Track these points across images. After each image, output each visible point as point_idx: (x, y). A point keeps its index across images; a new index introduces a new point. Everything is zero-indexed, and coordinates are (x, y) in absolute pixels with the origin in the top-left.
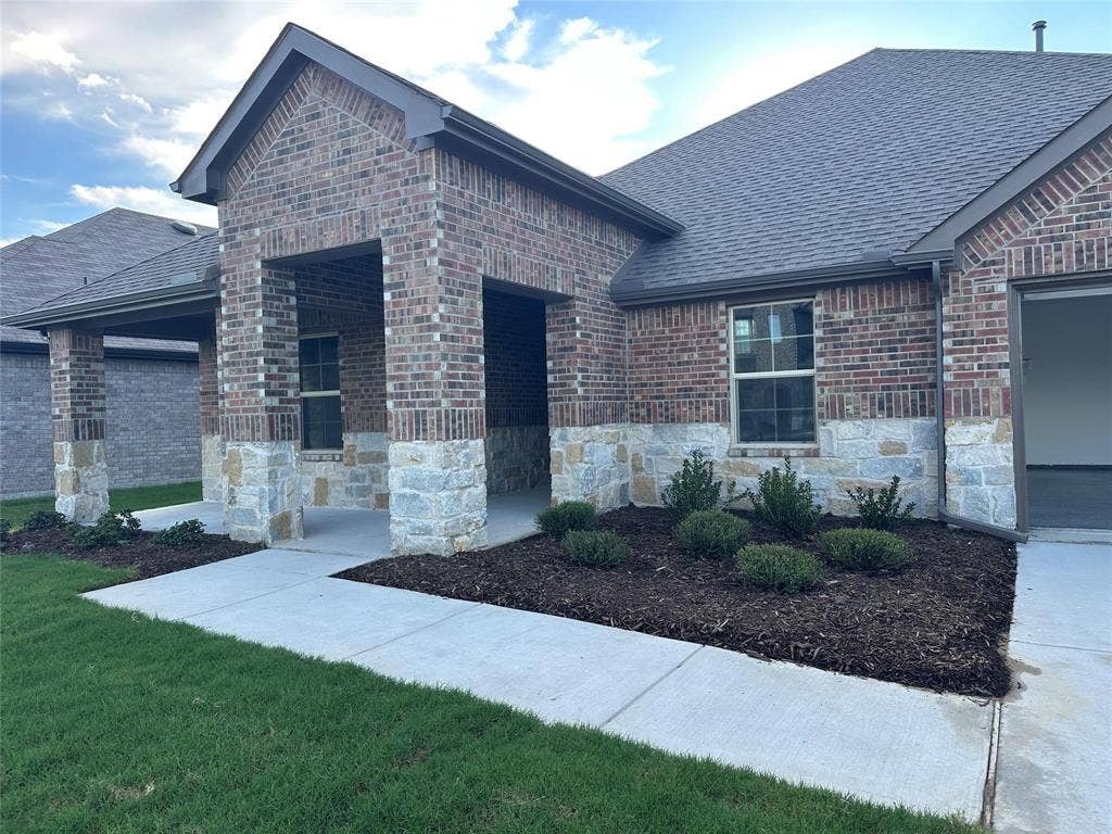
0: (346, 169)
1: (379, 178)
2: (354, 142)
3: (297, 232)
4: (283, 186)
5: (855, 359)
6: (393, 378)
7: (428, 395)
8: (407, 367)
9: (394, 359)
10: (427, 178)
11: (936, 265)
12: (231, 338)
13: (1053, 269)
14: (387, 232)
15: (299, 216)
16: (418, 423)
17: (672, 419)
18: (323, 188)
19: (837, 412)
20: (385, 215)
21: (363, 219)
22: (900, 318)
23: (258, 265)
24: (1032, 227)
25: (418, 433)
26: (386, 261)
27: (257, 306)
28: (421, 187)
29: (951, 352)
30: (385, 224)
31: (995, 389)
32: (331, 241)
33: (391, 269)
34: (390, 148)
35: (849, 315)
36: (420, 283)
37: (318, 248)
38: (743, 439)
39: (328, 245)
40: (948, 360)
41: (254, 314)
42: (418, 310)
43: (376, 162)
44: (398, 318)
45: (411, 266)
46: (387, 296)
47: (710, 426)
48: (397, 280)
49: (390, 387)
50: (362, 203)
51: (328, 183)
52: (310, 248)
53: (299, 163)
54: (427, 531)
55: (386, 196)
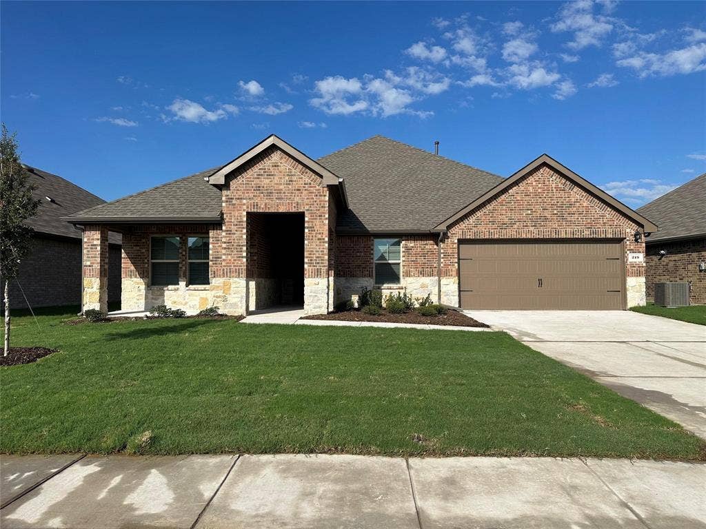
0: (290, 187)
1: (305, 192)
2: (294, 178)
3: (266, 204)
4: (259, 187)
5: (414, 259)
6: (307, 257)
7: (322, 263)
8: (314, 254)
9: (308, 251)
10: (325, 196)
11: (442, 233)
12: (228, 239)
13: (468, 237)
14: (308, 210)
15: (267, 199)
16: (318, 272)
17: (353, 276)
18: (279, 191)
19: (408, 274)
20: (307, 204)
21: (298, 204)
22: (427, 247)
23: (245, 213)
24: (464, 225)
25: (318, 275)
26: (306, 219)
27: (244, 228)
28: (323, 198)
29: (443, 258)
30: (307, 207)
31: (454, 269)
32: (282, 209)
33: (308, 222)
34: (310, 184)
35: (412, 245)
36: (320, 228)
37: (276, 211)
38: (376, 283)
39: (280, 211)
40: (442, 260)
41: (241, 231)
42: (319, 236)
43: (304, 187)
44: (311, 238)
45: (317, 222)
46: (306, 231)
47: (367, 279)
48: (311, 225)
49: (306, 260)
50: (297, 199)
51: (282, 190)
52: (272, 210)
53: (268, 181)
54: (320, 307)
55: (307, 198)
